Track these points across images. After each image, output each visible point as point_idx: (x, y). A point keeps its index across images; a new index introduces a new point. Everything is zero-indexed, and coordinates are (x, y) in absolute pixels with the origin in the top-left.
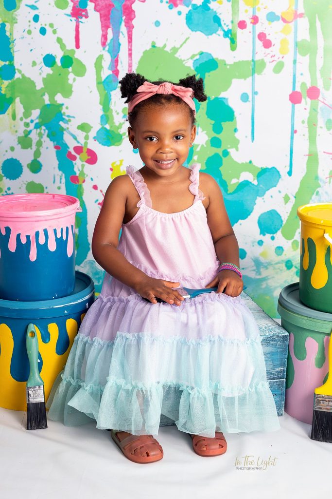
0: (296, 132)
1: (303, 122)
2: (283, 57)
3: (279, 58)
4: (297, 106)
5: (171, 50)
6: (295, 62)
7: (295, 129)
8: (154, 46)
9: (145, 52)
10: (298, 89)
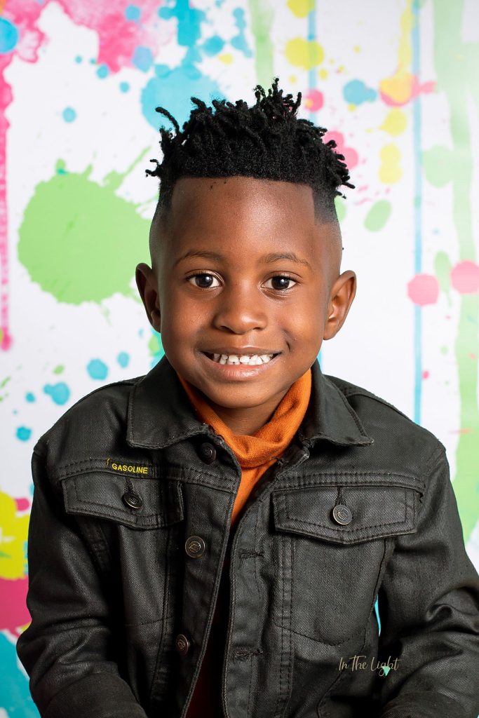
0: (426, 375)
1: (444, 350)
2: (388, 191)
3: (377, 193)
4: (427, 310)
5: (105, 179)
6: (418, 201)
7: (425, 367)
8: (61, 171)
9: (41, 188)
10: (428, 268)
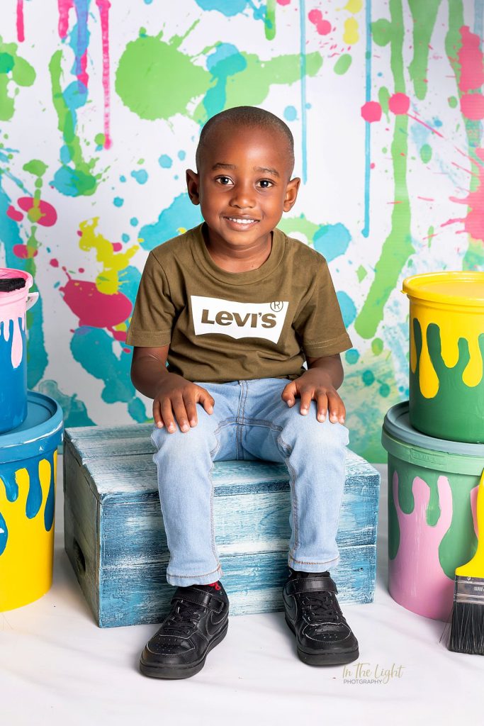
0: (373, 166)
1: (385, 150)
2: (349, 49)
3: (343, 50)
4: (374, 125)
5: (170, 41)
6: (368, 55)
7: (372, 162)
8: (143, 35)
9: (130, 45)
10: (375, 98)
